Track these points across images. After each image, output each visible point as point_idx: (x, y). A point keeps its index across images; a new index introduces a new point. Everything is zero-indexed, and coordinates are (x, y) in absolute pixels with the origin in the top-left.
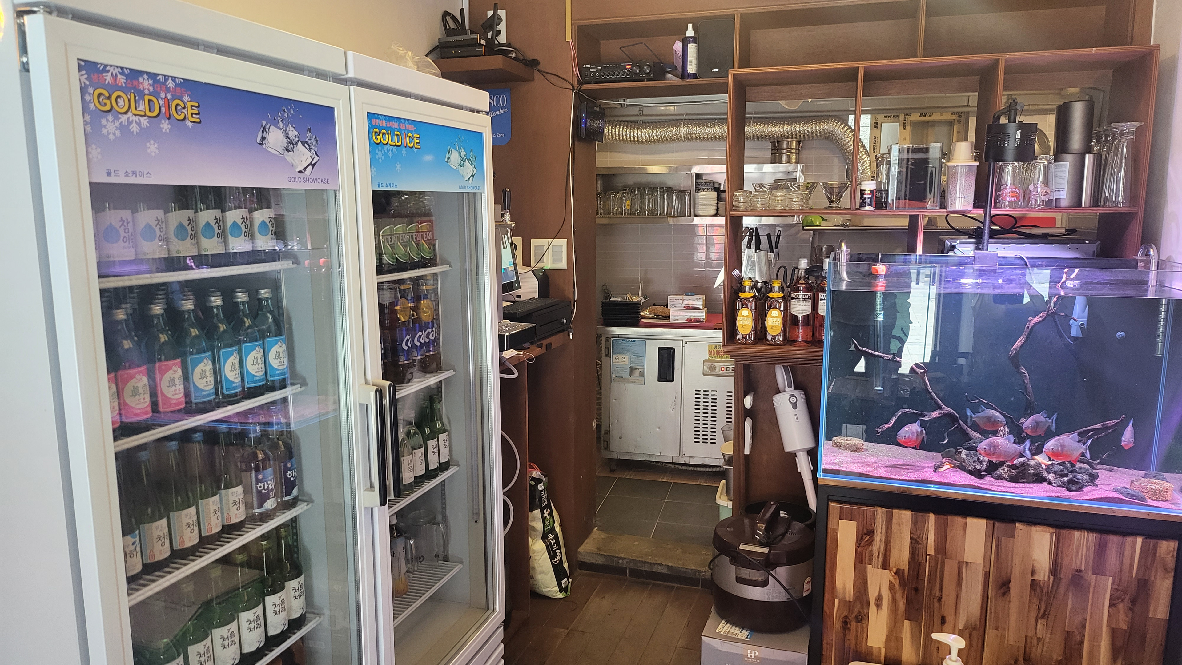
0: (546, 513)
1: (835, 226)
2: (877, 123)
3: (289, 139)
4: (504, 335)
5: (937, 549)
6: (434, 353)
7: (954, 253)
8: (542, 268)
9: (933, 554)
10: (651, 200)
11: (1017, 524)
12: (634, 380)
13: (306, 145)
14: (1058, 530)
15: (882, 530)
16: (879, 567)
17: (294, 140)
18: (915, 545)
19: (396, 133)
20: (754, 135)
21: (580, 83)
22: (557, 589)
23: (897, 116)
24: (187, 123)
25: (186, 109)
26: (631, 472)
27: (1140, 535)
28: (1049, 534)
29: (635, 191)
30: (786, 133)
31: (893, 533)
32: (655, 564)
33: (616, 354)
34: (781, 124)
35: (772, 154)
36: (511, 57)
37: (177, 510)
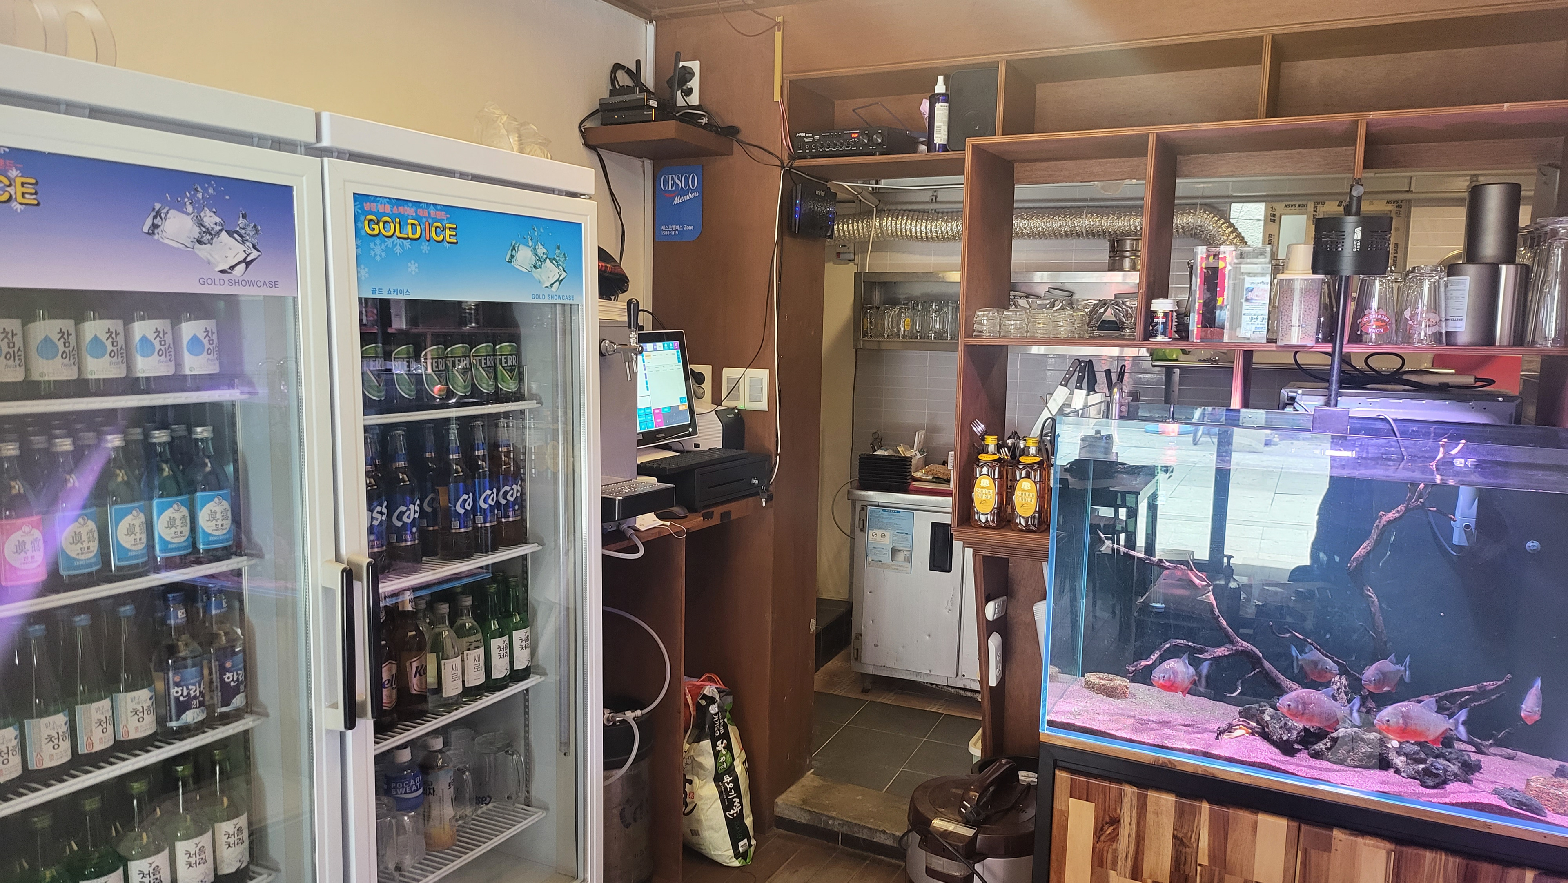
0: (720, 746)
1: (1200, 361)
2: (1274, 215)
3: (204, 227)
4: (615, 500)
5: (1212, 858)
6: (514, 519)
7: (1294, 408)
8: (736, 408)
9: (1207, 864)
10: (938, 319)
11: (1337, 833)
12: (896, 566)
13: (236, 236)
14: (1398, 847)
15: (1131, 820)
16: (1127, 876)
17: (213, 229)
18: (1180, 848)
19: (410, 221)
20: (1087, 231)
21: (792, 158)
22: (731, 853)
23: (1304, 206)
24: (13, 205)
25: (13, 187)
26: (892, 694)
27: (1532, 867)
28: (1384, 851)
29: (917, 305)
30: (1133, 228)
31: (1147, 826)
32: (877, 831)
33: (873, 529)
34: (1126, 216)
35: (1110, 257)
36: (700, 126)
37: (37, 717)
